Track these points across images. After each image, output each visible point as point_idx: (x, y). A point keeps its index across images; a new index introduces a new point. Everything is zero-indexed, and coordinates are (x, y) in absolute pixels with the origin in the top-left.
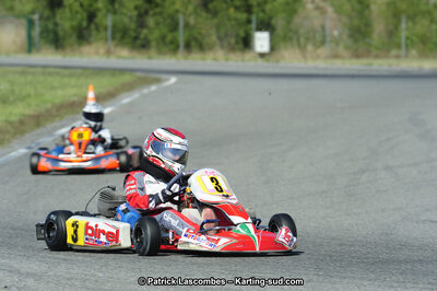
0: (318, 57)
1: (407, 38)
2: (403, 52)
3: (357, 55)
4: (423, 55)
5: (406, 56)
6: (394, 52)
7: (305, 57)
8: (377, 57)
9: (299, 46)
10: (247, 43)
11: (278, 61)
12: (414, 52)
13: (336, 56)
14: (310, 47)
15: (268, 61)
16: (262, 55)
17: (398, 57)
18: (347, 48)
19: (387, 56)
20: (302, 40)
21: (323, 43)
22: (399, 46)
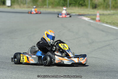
0: (24, 7)
1: (48, 3)
2: (47, 7)
4: (53, 7)
5: (48, 8)
6: (45, 7)
7: (20, 7)
8: (40, 8)
9: (19, 4)
10: (4, 3)
11: (14, 8)
12: (50, 7)
13: (29, 7)
14: (22, 5)
16: (9, 7)
17: (46, 8)
19: (43, 8)
20: (20, 3)
21: (26, 3)
22: (45, 5)
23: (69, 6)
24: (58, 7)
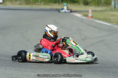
0: (16, 4)
2: (39, 3)
3: (27, 4)
4: (45, 4)
5: (40, 4)
7: (12, 4)
8: (32, 4)
9: (11, 1)
11: (6, 5)
12: (42, 3)
13: (21, 4)
14: (14, 2)
15: (3, 5)
17: (38, 4)
18: (24, 2)
19: (35, 4)
22: (38, 1)
23: (62, 3)
24: (50, 4)
